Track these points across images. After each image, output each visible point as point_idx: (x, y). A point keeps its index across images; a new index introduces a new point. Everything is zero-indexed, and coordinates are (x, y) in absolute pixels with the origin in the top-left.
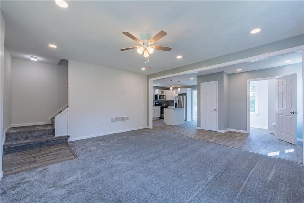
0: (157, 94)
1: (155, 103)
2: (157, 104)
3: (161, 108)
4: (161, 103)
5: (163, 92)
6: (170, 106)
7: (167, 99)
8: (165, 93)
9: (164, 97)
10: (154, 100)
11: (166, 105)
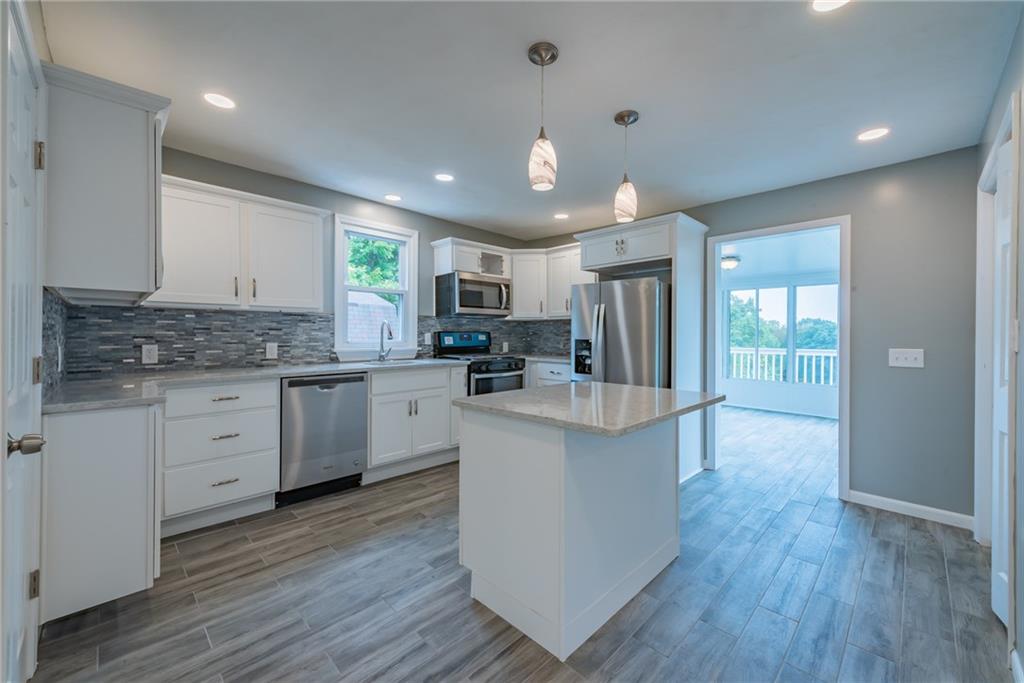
0: (451, 272)
1: (438, 336)
2: (449, 341)
3: (475, 376)
4: (482, 337)
5: (490, 262)
6: (545, 353)
7: (520, 312)
8: (506, 266)
9: (503, 292)
10: (421, 319)
11: (520, 345)
